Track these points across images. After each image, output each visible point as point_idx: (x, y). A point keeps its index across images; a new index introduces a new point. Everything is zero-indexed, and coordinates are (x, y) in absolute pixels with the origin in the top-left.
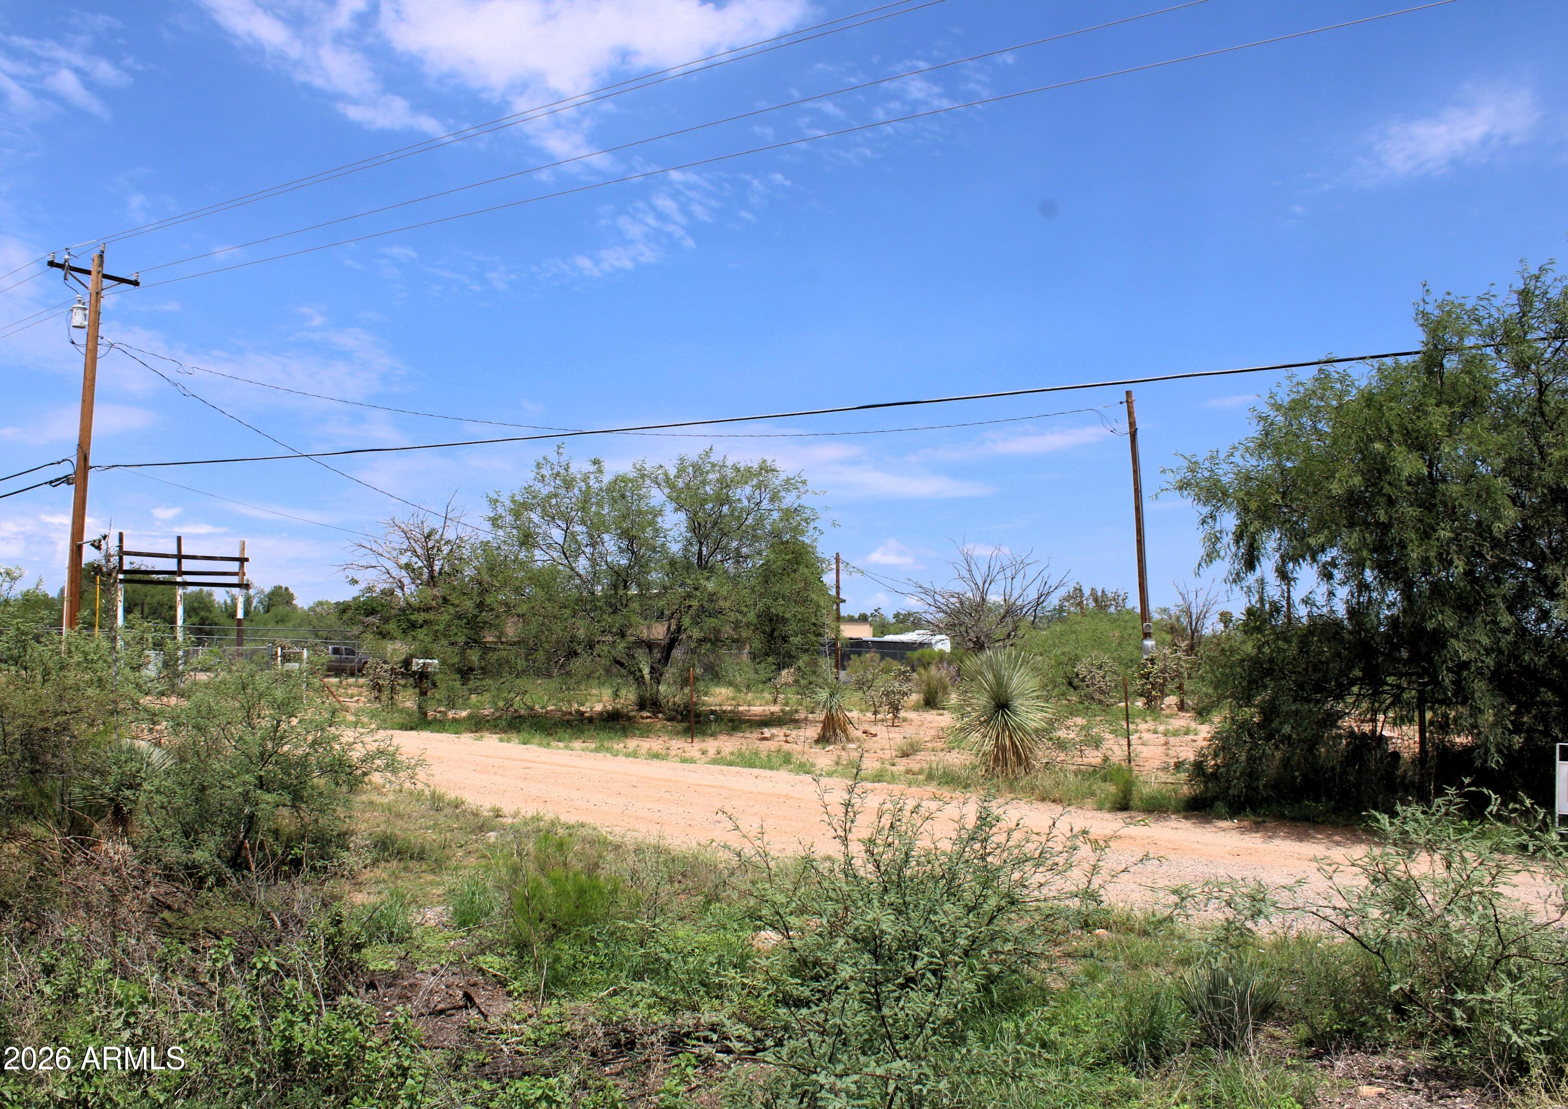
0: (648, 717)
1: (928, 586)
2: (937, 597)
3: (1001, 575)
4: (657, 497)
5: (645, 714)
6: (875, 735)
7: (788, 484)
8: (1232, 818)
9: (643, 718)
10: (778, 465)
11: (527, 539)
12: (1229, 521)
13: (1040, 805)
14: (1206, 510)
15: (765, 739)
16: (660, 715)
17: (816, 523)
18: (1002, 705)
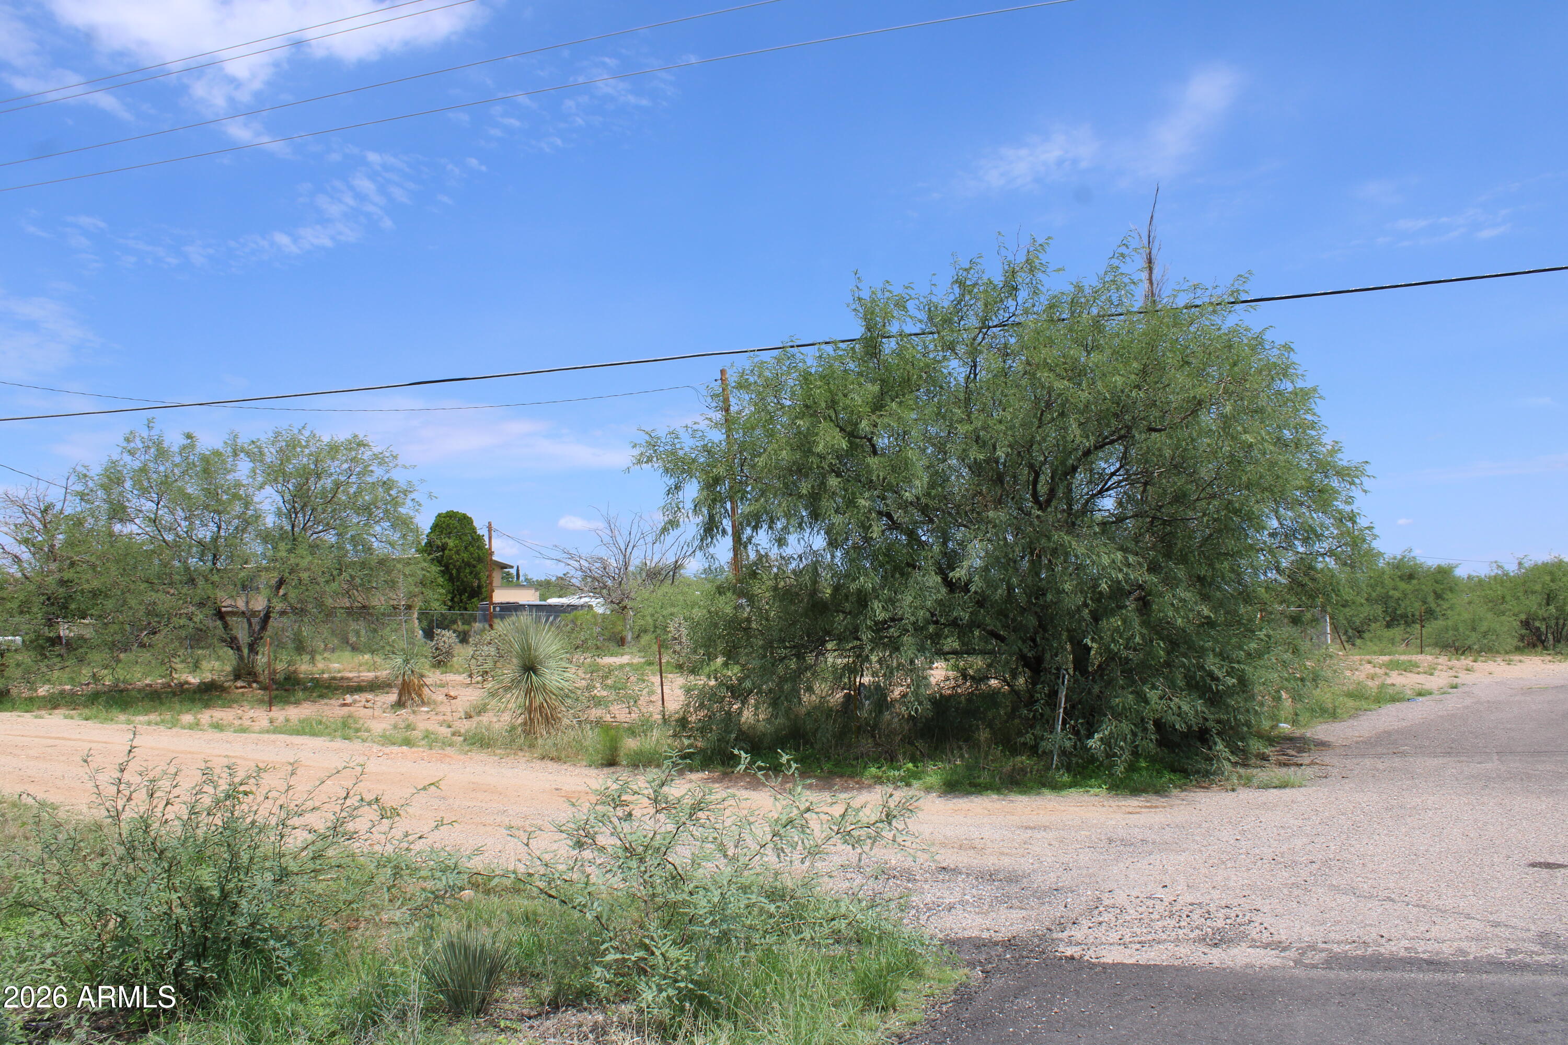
0: (242, 687)
1: (573, 551)
2: (583, 562)
3: (642, 541)
4: (243, 469)
5: (239, 684)
6: (455, 698)
7: (380, 459)
8: (703, 770)
9: (237, 688)
10: (369, 440)
11: (118, 512)
12: (692, 490)
13: (538, 764)
14: (671, 482)
15: (345, 705)
16: (254, 685)
17: (413, 496)
18: (530, 667)
